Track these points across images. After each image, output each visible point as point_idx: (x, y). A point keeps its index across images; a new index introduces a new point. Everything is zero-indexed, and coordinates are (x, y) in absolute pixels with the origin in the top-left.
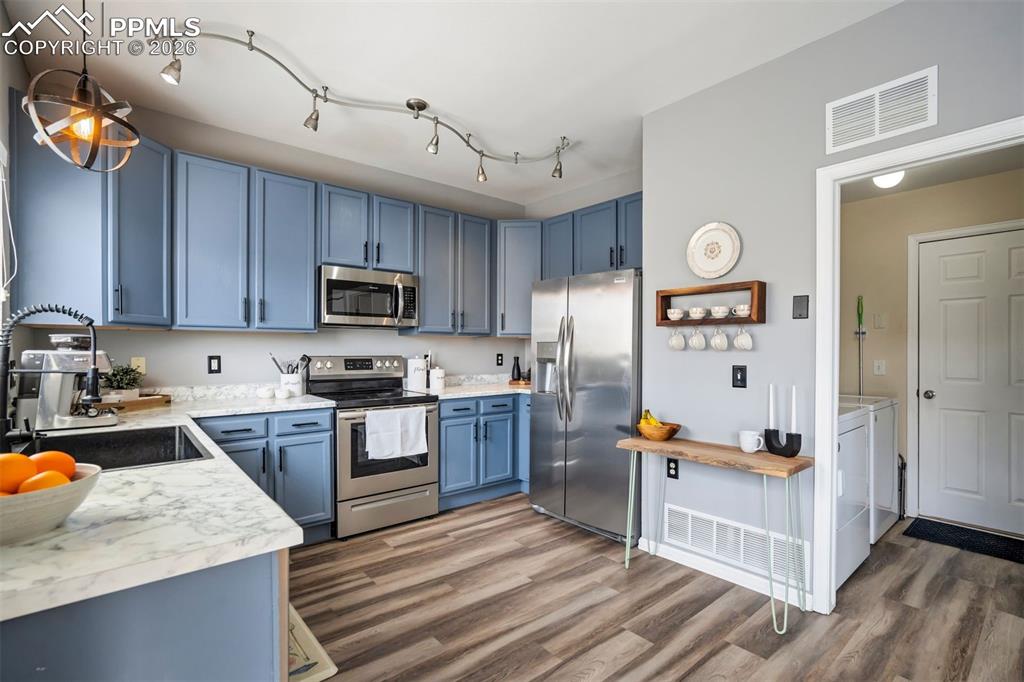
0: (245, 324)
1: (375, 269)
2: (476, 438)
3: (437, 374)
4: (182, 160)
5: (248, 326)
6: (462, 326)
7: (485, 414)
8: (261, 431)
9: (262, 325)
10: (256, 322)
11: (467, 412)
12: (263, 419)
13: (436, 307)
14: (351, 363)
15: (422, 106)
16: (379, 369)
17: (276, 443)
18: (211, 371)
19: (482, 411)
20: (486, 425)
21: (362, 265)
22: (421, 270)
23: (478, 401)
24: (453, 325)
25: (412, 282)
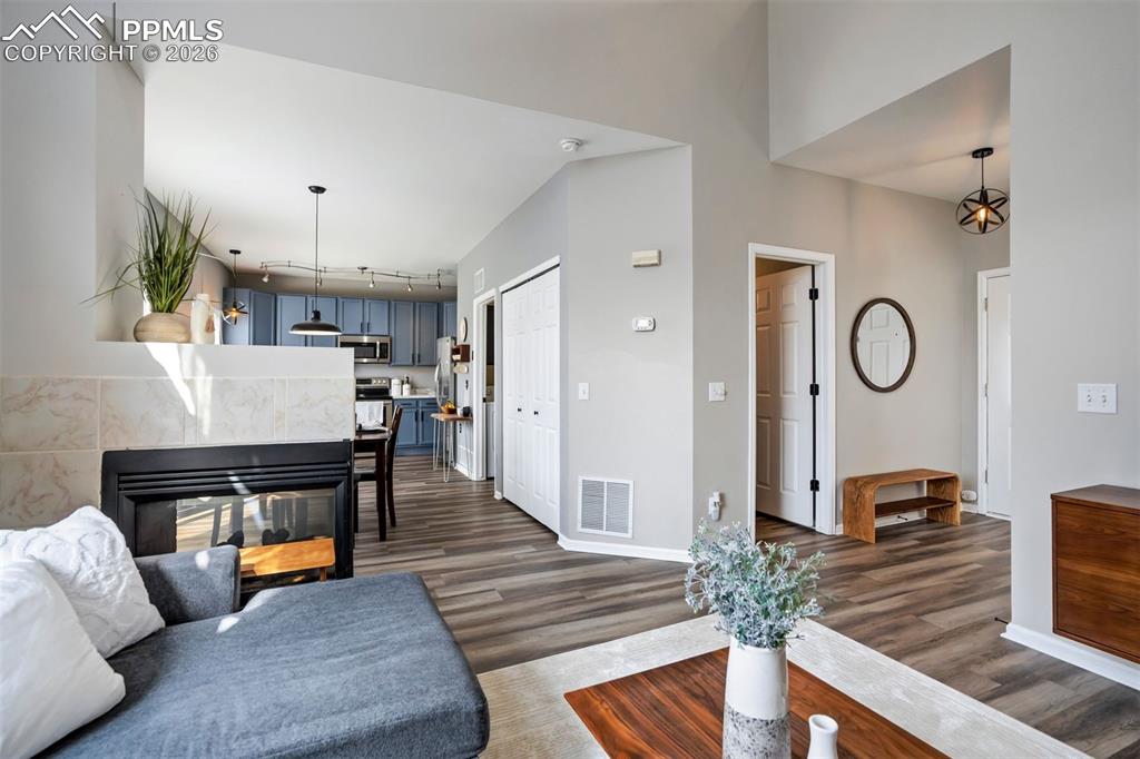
1: (367, 335)
2: (416, 419)
3: (406, 386)
4: (279, 297)
6: (419, 362)
7: (422, 408)
11: (410, 406)
13: (402, 350)
14: (360, 381)
16: (375, 384)
19: (420, 407)
20: (423, 413)
21: (360, 333)
22: (393, 334)
23: (417, 400)
24: (413, 361)
25: (387, 340)
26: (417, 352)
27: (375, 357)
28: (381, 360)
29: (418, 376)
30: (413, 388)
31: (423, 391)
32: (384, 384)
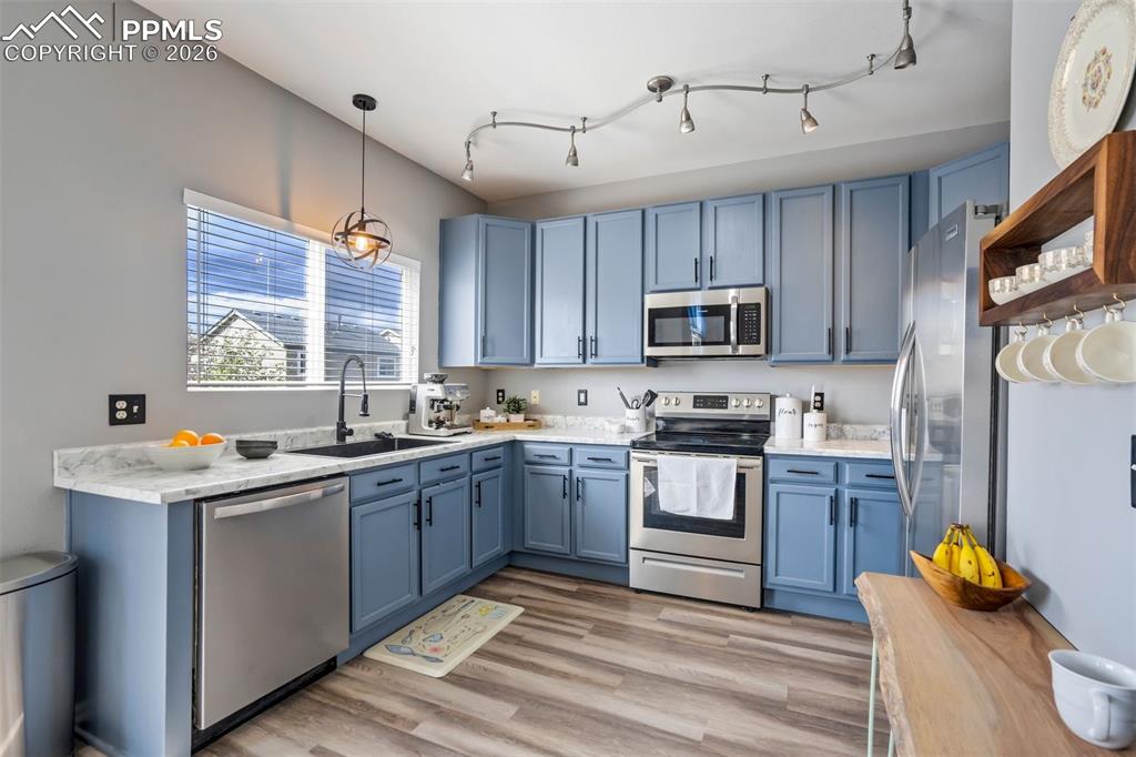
0: (581, 360)
1: (711, 288)
2: (834, 519)
3: (814, 422)
4: (540, 227)
5: (584, 362)
6: (848, 350)
7: (853, 486)
8: (565, 460)
9: (594, 360)
10: (590, 360)
11: (816, 478)
12: (567, 448)
13: (801, 324)
14: (700, 401)
15: (664, 85)
16: (737, 409)
17: (579, 473)
18: (580, 404)
19: (847, 482)
20: (854, 503)
21: (693, 286)
22: (773, 282)
23: (838, 464)
24: (832, 350)
25: (757, 296)
26: (843, 324)
27: (727, 341)
28: (742, 350)
29: (845, 388)
30: (834, 423)
31: (862, 430)
32: (757, 409)
